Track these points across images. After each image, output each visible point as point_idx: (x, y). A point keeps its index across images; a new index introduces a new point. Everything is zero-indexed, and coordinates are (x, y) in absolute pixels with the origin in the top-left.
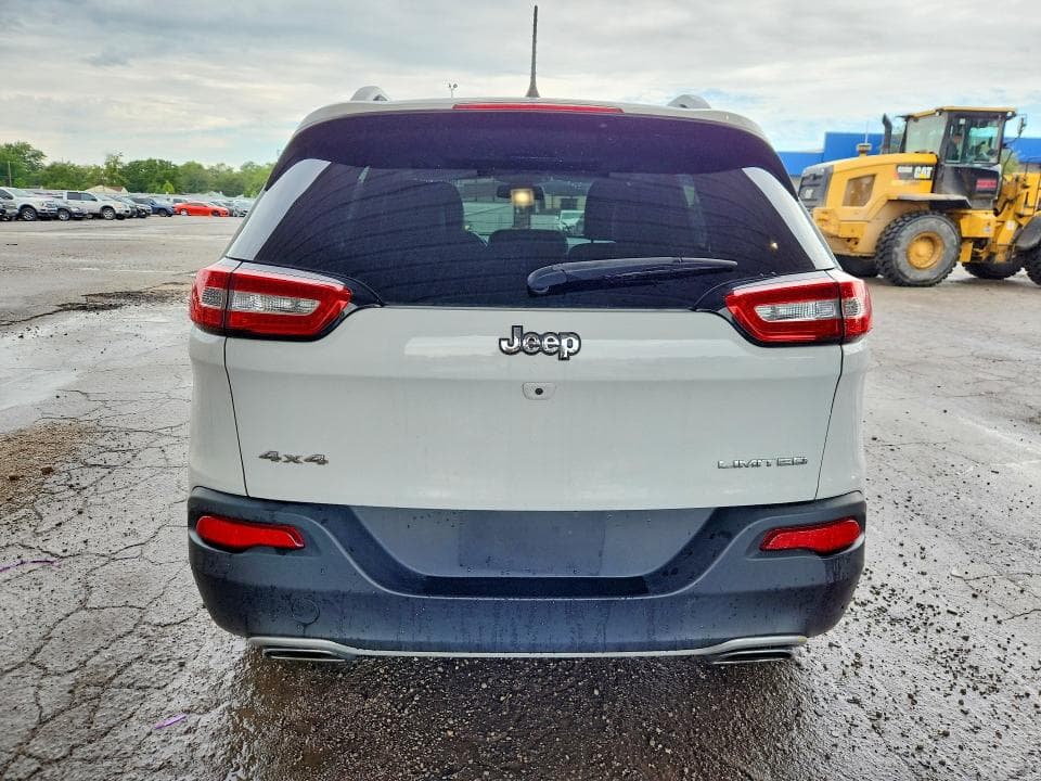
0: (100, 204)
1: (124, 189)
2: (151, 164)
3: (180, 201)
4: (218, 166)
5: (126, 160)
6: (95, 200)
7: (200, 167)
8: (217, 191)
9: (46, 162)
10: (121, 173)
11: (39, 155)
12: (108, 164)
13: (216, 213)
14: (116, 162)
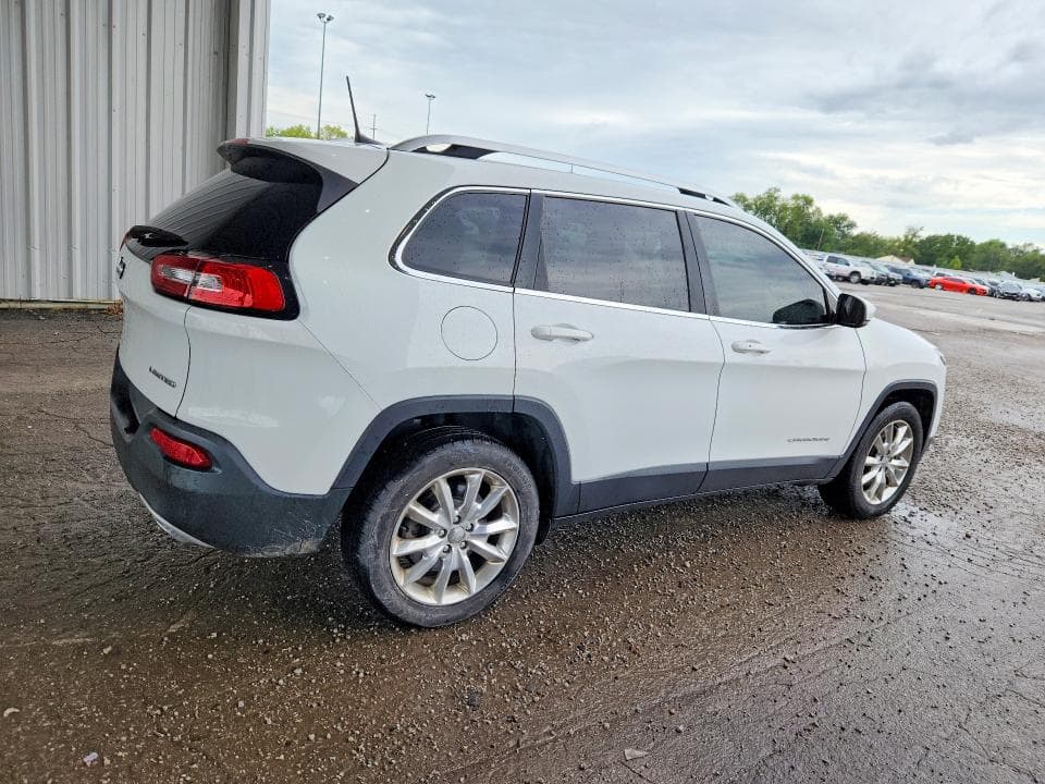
0: (853, 268)
1: (912, 261)
2: (948, 239)
3: (943, 275)
4: (1025, 246)
5: (924, 235)
6: (848, 265)
7: (1003, 246)
8: (1010, 271)
9: (855, 232)
10: (916, 245)
11: (852, 225)
12: (906, 237)
13: (972, 291)
14: (914, 236)
